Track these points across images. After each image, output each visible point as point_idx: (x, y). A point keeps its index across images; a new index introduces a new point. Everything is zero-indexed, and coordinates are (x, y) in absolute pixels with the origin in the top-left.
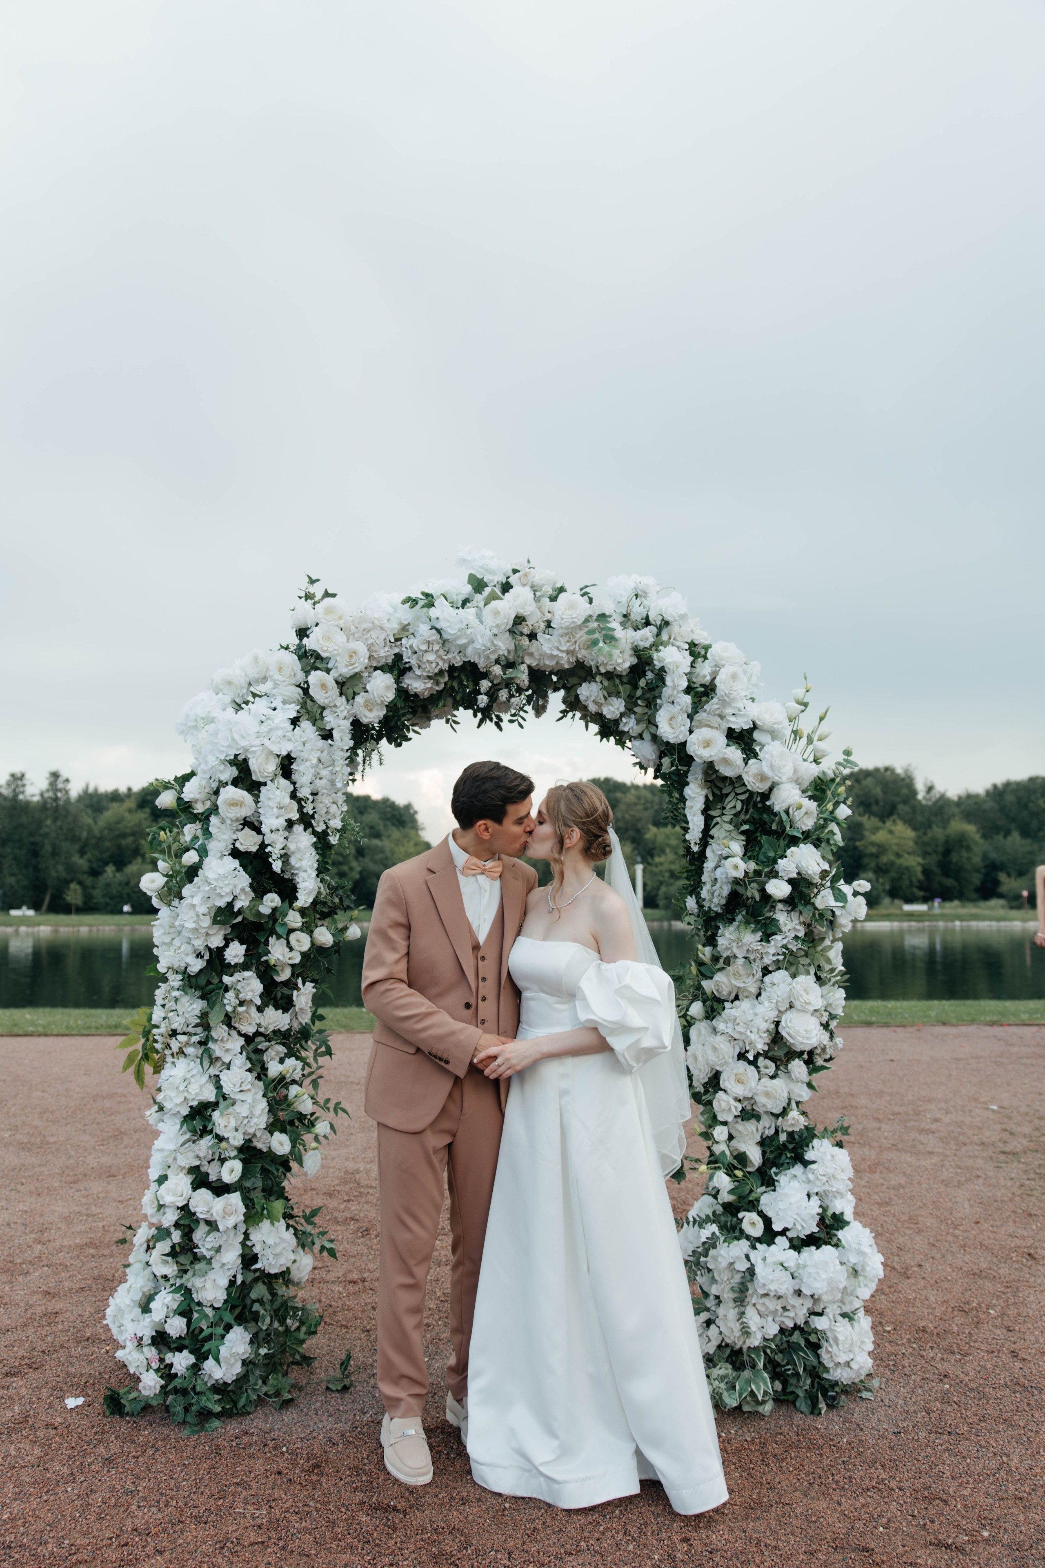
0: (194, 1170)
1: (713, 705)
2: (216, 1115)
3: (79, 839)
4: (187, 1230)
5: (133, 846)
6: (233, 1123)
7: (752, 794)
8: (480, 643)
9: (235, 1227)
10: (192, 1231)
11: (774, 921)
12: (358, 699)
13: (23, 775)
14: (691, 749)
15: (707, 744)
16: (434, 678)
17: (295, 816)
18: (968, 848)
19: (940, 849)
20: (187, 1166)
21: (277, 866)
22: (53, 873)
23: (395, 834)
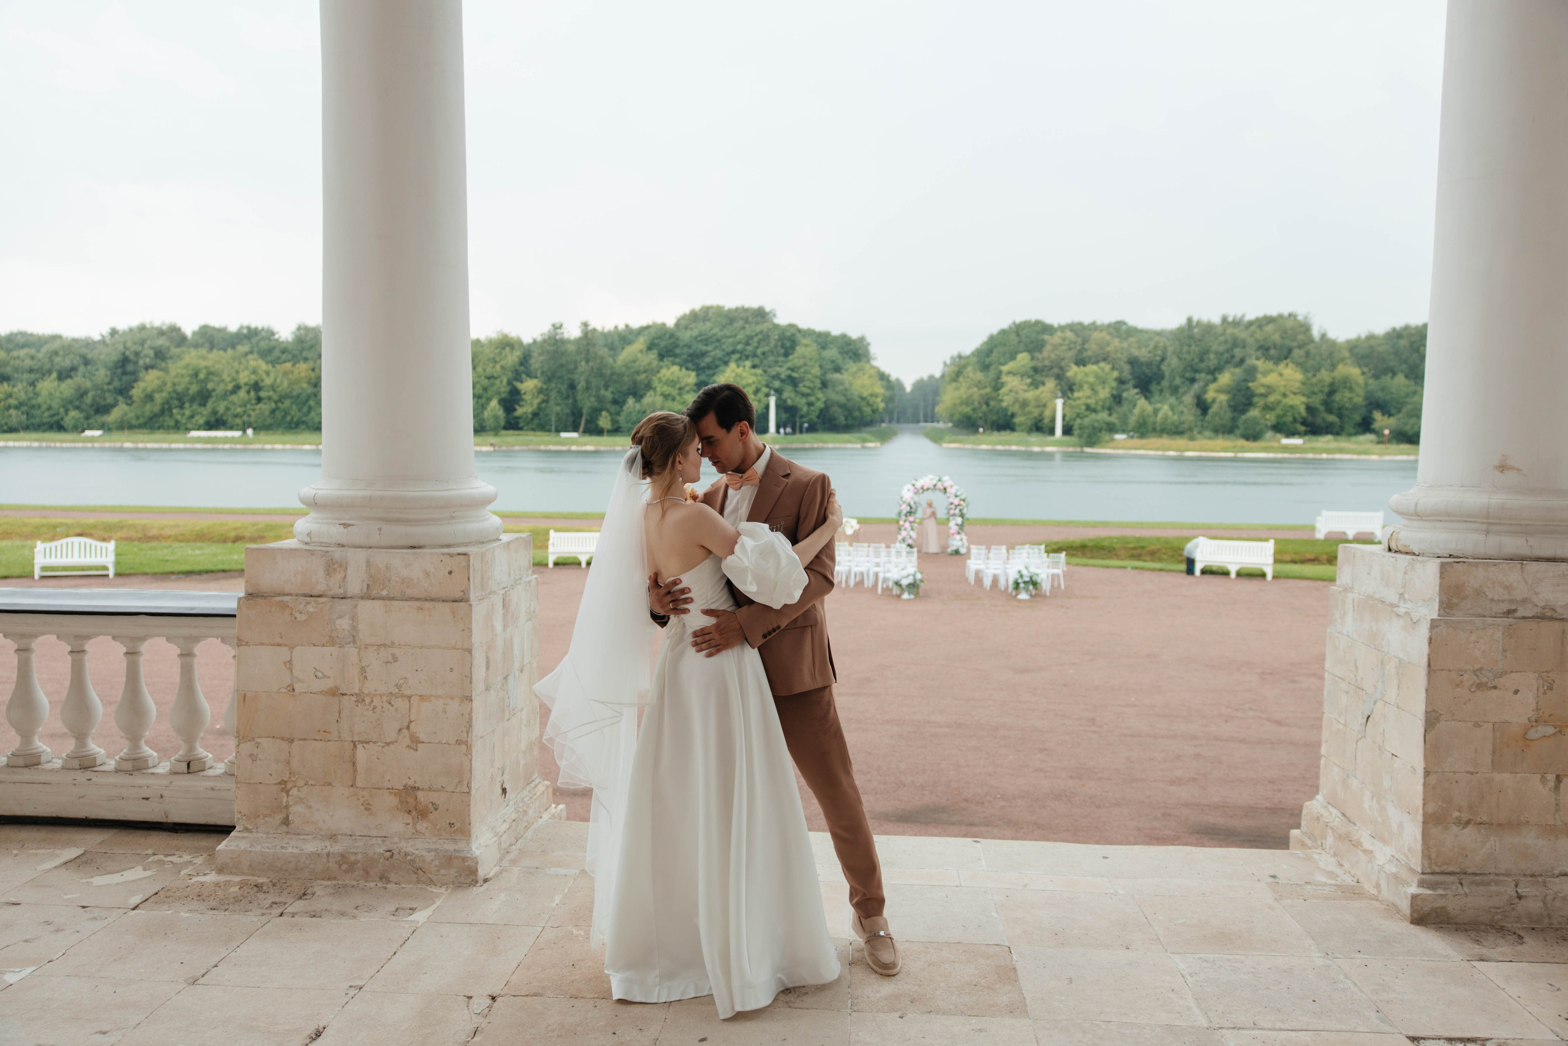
3: (606, 376)
5: (646, 381)
13: (561, 325)
18: (1351, 389)
19: (1326, 390)
22: (587, 403)
23: (852, 367)
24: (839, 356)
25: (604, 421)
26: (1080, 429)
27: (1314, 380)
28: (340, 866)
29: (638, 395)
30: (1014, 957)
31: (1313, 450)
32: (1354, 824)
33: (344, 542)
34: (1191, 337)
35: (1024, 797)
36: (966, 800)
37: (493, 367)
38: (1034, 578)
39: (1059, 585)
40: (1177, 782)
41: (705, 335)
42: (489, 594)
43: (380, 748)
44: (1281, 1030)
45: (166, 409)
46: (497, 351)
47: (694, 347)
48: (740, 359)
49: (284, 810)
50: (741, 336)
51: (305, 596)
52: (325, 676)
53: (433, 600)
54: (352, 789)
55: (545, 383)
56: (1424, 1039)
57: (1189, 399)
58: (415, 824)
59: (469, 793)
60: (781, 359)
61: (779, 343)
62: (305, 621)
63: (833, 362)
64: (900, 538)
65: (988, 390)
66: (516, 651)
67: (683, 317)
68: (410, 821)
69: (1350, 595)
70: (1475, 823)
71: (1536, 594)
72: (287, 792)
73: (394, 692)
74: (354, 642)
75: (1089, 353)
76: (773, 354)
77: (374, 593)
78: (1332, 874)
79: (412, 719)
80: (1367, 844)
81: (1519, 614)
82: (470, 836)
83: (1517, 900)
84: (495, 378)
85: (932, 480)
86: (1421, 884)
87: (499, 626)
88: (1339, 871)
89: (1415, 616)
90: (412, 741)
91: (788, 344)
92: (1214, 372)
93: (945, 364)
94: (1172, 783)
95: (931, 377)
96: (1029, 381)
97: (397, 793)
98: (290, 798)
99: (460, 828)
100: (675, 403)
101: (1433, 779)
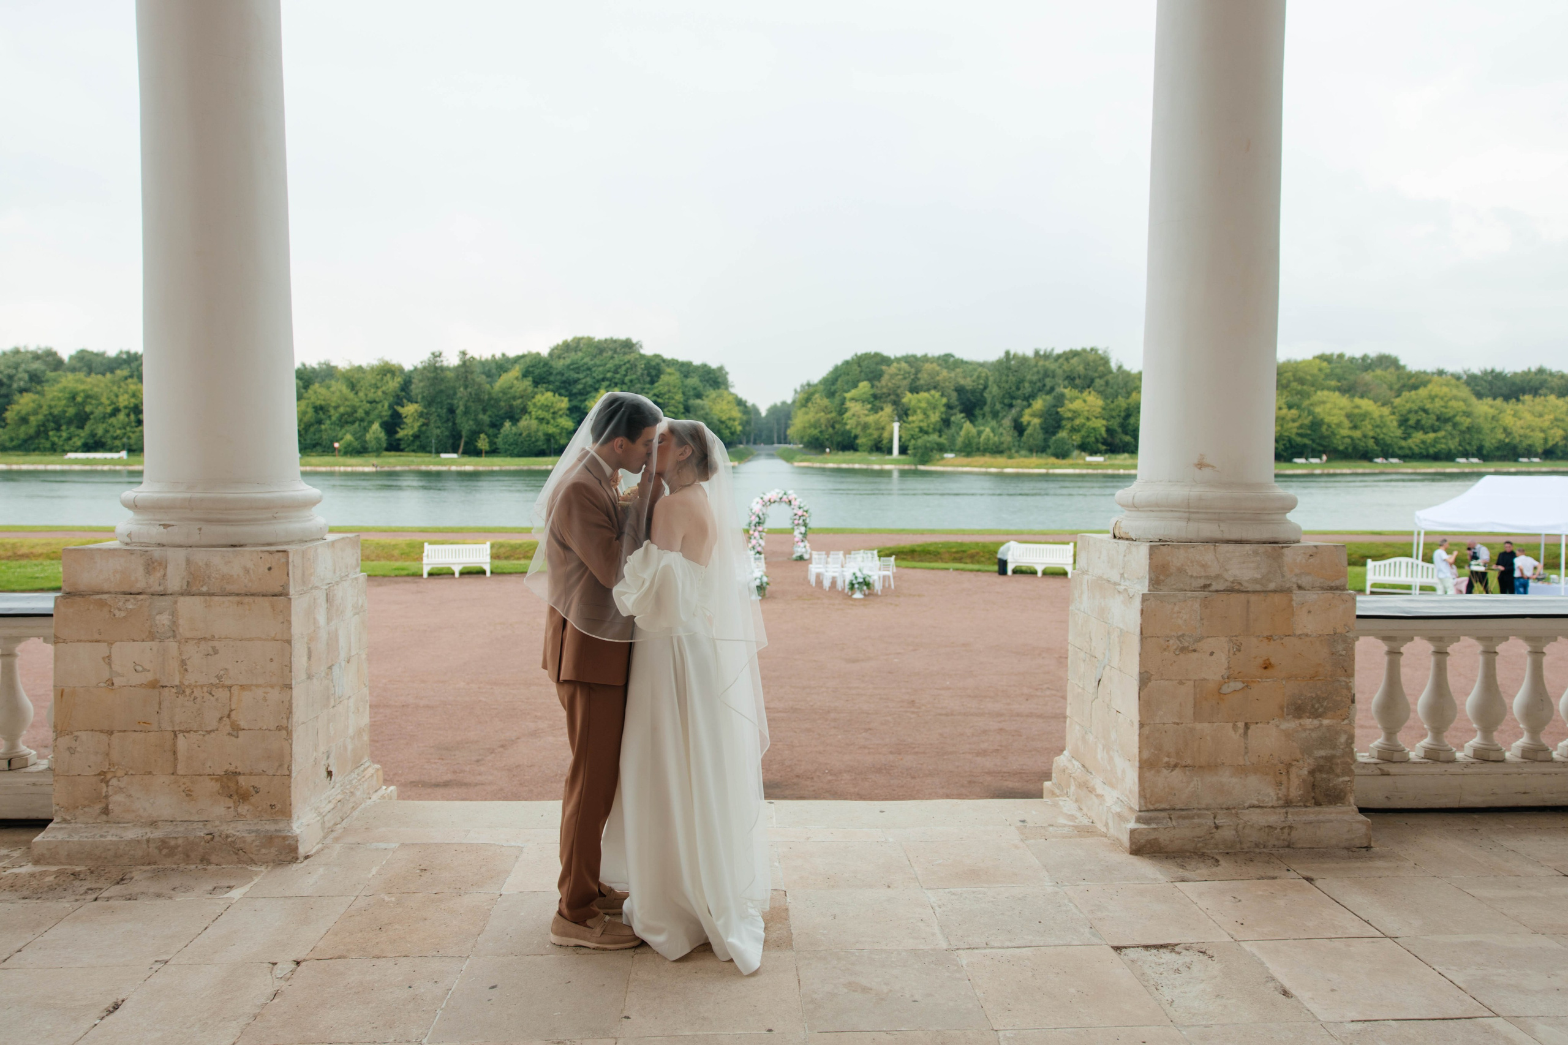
3: (484, 401)
5: (522, 406)
13: (440, 354)
19: (1123, 414)
22: (466, 426)
23: (713, 394)
24: (700, 384)
25: (483, 443)
26: (914, 449)
27: (1112, 406)
28: (160, 851)
29: (515, 420)
30: (788, 900)
31: (1112, 466)
32: (1091, 773)
33: (164, 541)
34: (1009, 368)
35: (849, 771)
36: (798, 776)
37: (375, 393)
38: (867, 580)
39: (890, 585)
40: (984, 753)
41: (577, 363)
42: (311, 589)
43: (201, 737)
44: (1008, 947)
45: (42, 431)
46: (378, 377)
47: (566, 375)
48: (609, 386)
49: (104, 800)
50: (610, 365)
51: (125, 593)
52: (144, 670)
53: (253, 595)
54: (173, 777)
55: (425, 407)
56: (1125, 947)
57: (1007, 422)
58: (236, 807)
59: (289, 776)
60: (648, 386)
61: (646, 372)
62: (125, 617)
63: (695, 389)
64: (750, 546)
65: (834, 414)
66: (342, 642)
67: (557, 348)
68: (231, 804)
69: (1086, 577)
70: (1182, 766)
71: (1226, 570)
72: (107, 783)
73: (214, 683)
74: (175, 637)
75: (922, 382)
76: (640, 382)
77: (194, 589)
78: (1072, 817)
79: (233, 708)
80: (1099, 791)
81: (1213, 588)
82: (291, 816)
83: (1215, 830)
84: (377, 403)
85: (778, 493)
86: (1139, 820)
87: (322, 619)
88: (1078, 814)
89: (1131, 592)
90: (233, 729)
91: (654, 373)
92: (1029, 399)
93: (796, 391)
94: (978, 754)
95: (784, 403)
96: (869, 406)
97: (218, 779)
98: (110, 788)
99: (281, 809)
100: (549, 426)
101: (1146, 730)
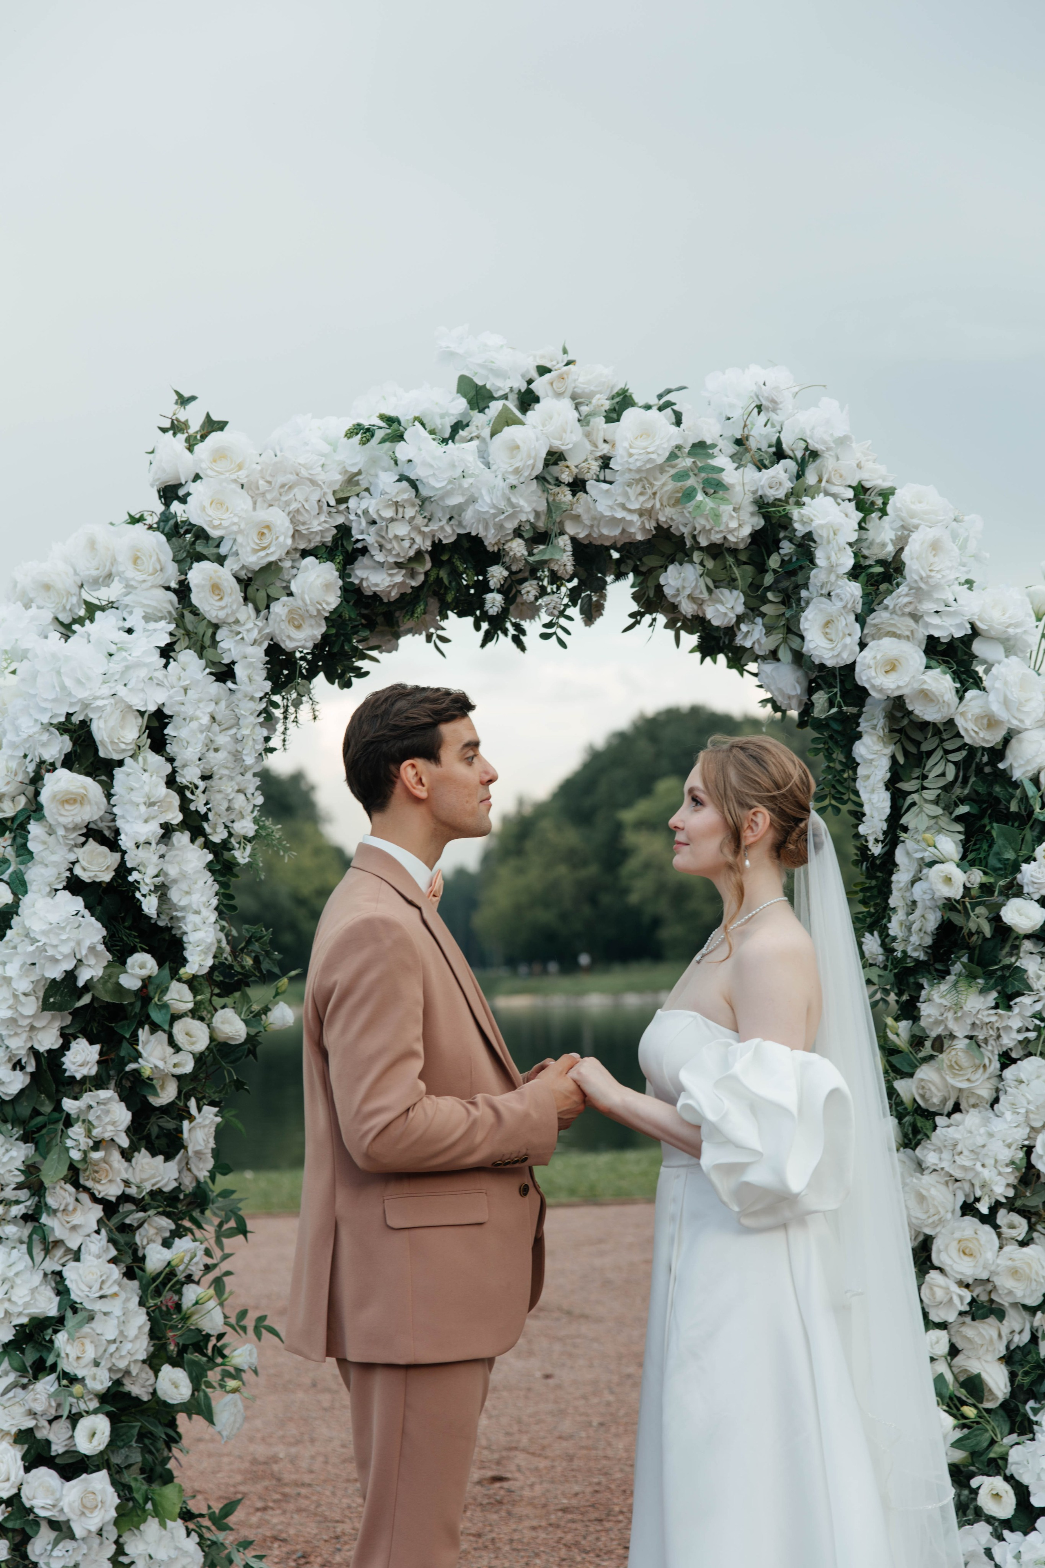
0: (24, 1437)
1: (899, 597)
2: (61, 1339)
4: (18, 1539)
6: (90, 1353)
7: (972, 751)
8: (486, 503)
9: (100, 1533)
10: (26, 1538)
11: (1018, 972)
12: (277, 608)
14: (863, 677)
15: (892, 666)
16: (407, 565)
17: (176, 817)
20: (14, 1430)
21: (150, 906)
